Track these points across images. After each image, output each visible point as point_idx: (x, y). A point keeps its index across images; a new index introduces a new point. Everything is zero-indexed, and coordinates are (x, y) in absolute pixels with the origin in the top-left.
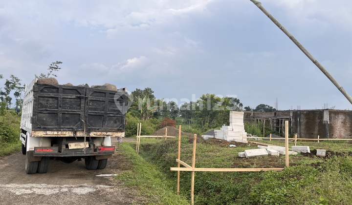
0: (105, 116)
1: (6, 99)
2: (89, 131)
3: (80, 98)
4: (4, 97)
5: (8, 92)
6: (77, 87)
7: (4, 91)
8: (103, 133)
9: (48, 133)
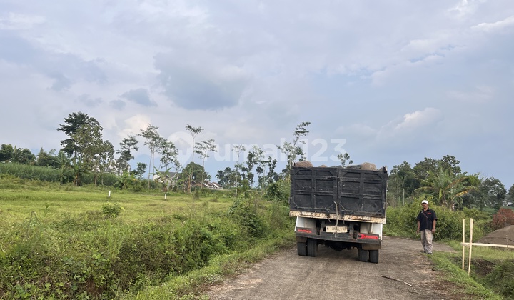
0: (361, 198)
1: (248, 176)
2: (343, 214)
3: (331, 179)
4: (246, 173)
5: (250, 167)
6: (329, 168)
7: (246, 166)
8: (359, 217)
9: (304, 213)
